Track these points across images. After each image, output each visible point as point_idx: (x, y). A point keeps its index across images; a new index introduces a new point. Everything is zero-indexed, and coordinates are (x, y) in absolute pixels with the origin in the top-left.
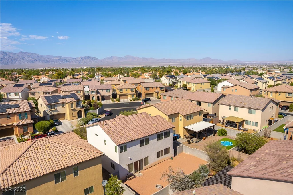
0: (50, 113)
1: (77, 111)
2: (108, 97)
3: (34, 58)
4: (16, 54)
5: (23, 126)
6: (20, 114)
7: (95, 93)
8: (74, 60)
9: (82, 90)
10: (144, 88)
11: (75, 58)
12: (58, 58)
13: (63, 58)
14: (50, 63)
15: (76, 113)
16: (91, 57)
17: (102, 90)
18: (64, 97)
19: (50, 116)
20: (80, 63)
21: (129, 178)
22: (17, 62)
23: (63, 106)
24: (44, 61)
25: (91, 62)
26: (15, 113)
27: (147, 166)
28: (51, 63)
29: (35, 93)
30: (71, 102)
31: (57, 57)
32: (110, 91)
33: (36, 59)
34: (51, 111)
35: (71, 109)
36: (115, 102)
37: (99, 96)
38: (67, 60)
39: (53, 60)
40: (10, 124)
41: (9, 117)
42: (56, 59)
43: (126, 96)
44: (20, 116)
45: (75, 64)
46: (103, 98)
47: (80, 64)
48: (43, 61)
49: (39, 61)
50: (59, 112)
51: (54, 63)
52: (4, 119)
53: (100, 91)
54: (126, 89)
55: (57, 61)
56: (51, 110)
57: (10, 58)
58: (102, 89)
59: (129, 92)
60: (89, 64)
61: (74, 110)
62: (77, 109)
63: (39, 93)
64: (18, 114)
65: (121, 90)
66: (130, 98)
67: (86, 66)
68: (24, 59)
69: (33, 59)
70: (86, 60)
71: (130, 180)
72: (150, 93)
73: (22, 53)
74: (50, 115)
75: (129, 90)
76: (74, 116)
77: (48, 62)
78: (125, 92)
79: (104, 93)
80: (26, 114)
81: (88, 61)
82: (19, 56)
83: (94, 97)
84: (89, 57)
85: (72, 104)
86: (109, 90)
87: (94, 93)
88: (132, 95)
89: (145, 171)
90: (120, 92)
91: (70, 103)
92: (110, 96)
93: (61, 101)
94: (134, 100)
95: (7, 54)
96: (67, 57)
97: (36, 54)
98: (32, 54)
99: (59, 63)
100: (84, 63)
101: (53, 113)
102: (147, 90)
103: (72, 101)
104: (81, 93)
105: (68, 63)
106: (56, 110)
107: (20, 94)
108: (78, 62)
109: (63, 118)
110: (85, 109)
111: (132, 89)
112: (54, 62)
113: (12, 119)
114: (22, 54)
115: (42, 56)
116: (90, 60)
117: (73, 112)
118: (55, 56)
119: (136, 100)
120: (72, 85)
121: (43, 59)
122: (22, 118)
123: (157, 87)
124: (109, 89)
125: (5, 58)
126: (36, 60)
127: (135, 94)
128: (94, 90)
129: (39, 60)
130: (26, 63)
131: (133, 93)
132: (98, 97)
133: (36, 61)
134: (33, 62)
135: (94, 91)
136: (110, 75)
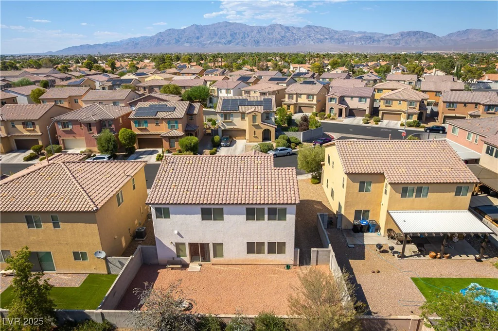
0: (223, 126)
1: (262, 128)
2: (361, 112)
3: (324, 36)
4: (301, 30)
5: (169, 139)
6: (169, 121)
7: (336, 102)
8: (388, 38)
9: (315, 95)
10: (444, 102)
11: (390, 35)
12: (360, 35)
13: (369, 35)
14: (346, 44)
15: (260, 133)
16: (421, 33)
17: (352, 97)
18: (251, 104)
19: (223, 130)
20: (398, 44)
21: (171, 266)
22: (300, 42)
23: (243, 118)
24: (338, 40)
25: (419, 42)
26: (163, 119)
27: (218, 260)
28: (348, 44)
29: (250, 91)
30: (253, 114)
31: (359, 33)
32: (366, 102)
33: (326, 37)
34: (224, 124)
35: (253, 125)
36: (368, 123)
37: (341, 107)
38: (376, 38)
39: (352, 38)
40: (158, 132)
41: (158, 124)
42: (358, 36)
43: (397, 114)
44: (169, 123)
45: (388, 45)
46: (351, 113)
47: (398, 46)
48: (336, 41)
49: (330, 40)
50: (235, 127)
51: (353, 44)
52: (152, 124)
53: (347, 100)
54: (400, 100)
55: (357, 39)
56: (224, 122)
57: (293, 36)
58: (352, 95)
59: (404, 107)
60: (413, 46)
61: (257, 127)
62: (262, 126)
63: (255, 92)
64: (167, 120)
65: (388, 101)
66: (403, 119)
67: (404, 50)
68: (310, 37)
69: (322, 37)
70: (410, 39)
71: (172, 269)
72: (457, 115)
73: (309, 27)
74: (223, 128)
75: (406, 103)
76: (256, 137)
77: (343, 41)
78: (395, 106)
79: (353, 104)
80: (177, 123)
81: (414, 39)
82: (304, 33)
83: (332, 108)
84: (415, 33)
85: (254, 117)
86: (364, 100)
87: (333, 102)
88: (409, 115)
89: (213, 266)
90: (386, 106)
91: (251, 115)
92: (365, 110)
93: (242, 109)
94: (410, 125)
95: (289, 30)
96: (375, 33)
97: (328, 28)
98: (322, 28)
99: (361, 43)
100: (404, 44)
101: (228, 127)
102: (451, 108)
103: (254, 111)
104: (313, 98)
105: (376, 43)
106: (231, 123)
107: (232, 91)
108: (394, 42)
109: (243, 137)
110: (275, 128)
111: (411, 103)
112: (352, 42)
113: (161, 127)
114: (308, 29)
115: (336, 32)
116: (417, 38)
117: (254, 129)
118: (356, 31)
119: (413, 126)
120: (316, 84)
121: (336, 36)
122: (172, 127)
123: (480, 104)
124: (365, 98)
125: (287, 36)
126: (327, 39)
127: (415, 114)
128: (334, 96)
129: (331, 38)
130: (312, 43)
131: (412, 111)
132: (341, 110)
133: (325, 40)
134: (321, 41)
135: (334, 98)
136: (413, 69)
